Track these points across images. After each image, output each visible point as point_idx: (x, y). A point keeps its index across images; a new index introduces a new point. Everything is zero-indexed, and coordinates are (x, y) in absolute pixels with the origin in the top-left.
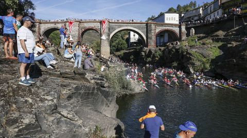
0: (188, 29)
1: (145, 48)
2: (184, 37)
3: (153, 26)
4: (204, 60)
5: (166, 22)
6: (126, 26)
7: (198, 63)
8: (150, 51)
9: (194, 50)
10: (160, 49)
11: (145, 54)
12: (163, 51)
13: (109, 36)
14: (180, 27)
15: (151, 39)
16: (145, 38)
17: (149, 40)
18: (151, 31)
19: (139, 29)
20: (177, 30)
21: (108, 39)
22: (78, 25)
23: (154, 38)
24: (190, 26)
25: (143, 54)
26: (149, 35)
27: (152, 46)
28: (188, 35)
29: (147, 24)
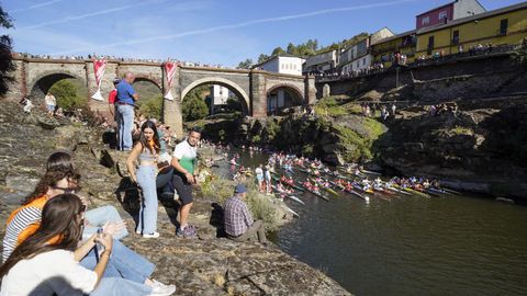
0: (319, 86)
1: (249, 117)
2: (313, 100)
3: (261, 78)
4: (361, 141)
5: (281, 71)
6: (213, 76)
7: (351, 148)
8: (257, 124)
9: (342, 124)
10: (275, 120)
11: (249, 128)
12: (281, 124)
13: (180, 93)
14: (306, 81)
15: (258, 101)
16: (247, 99)
17: (254, 103)
18: (258, 85)
19: (236, 83)
20: (300, 86)
21: (178, 100)
22: (114, 70)
23: (263, 99)
24: (323, 80)
25: (245, 127)
26: (255, 94)
27: (260, 114)
28: (319, 95)
29: (251, 74)
